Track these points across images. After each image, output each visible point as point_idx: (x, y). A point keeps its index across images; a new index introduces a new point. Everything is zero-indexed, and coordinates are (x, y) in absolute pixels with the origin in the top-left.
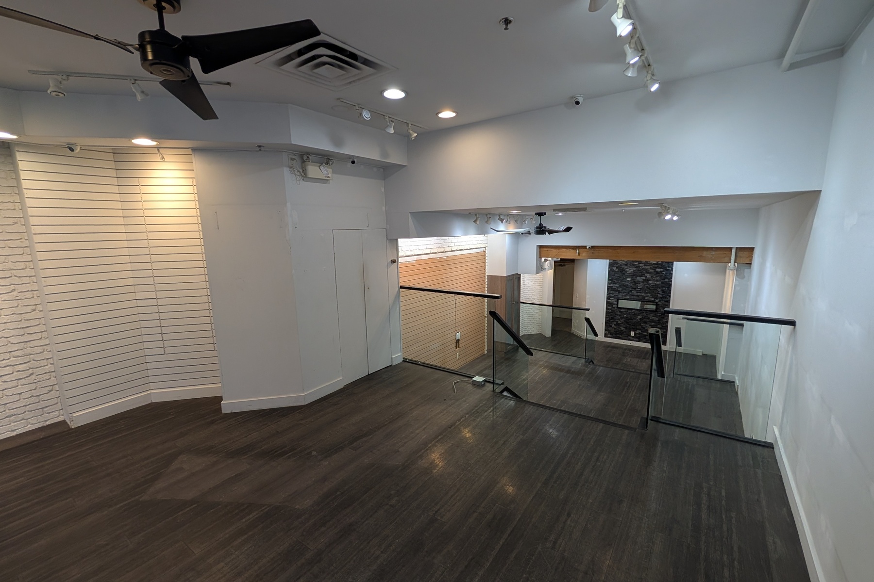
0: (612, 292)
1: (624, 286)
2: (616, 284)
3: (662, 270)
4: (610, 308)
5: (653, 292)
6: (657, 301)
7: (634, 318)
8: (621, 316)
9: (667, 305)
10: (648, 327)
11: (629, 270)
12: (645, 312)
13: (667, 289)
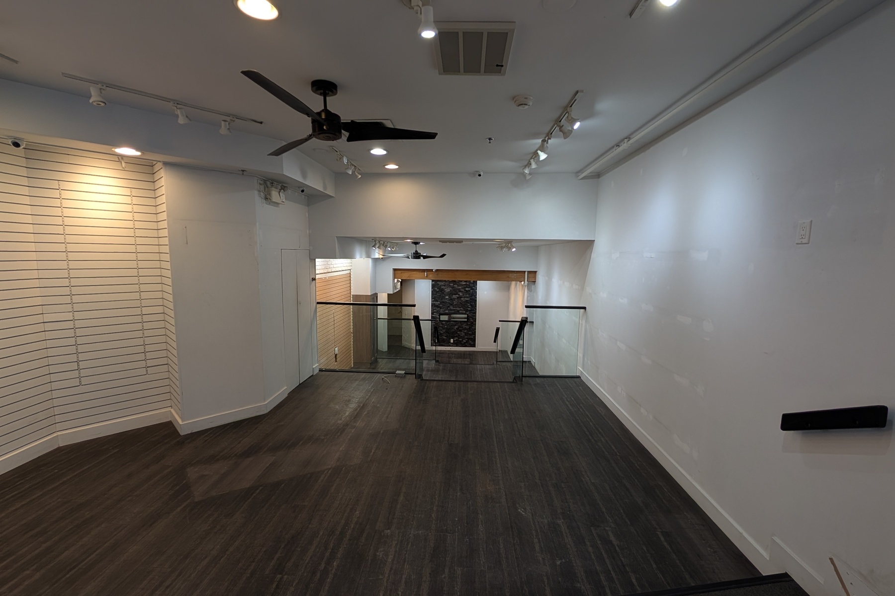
0: (435, 308)
1: (444, 303)
2: (437, 301)
3: (470, 289)
5: (465, 306)
6: (467, 313)
7: (452, 328)
8: (443, 328)
9: (474, 316)
10: (462, 334)
11: (447, 290)
12: (460, 322)
13: (474, 303)
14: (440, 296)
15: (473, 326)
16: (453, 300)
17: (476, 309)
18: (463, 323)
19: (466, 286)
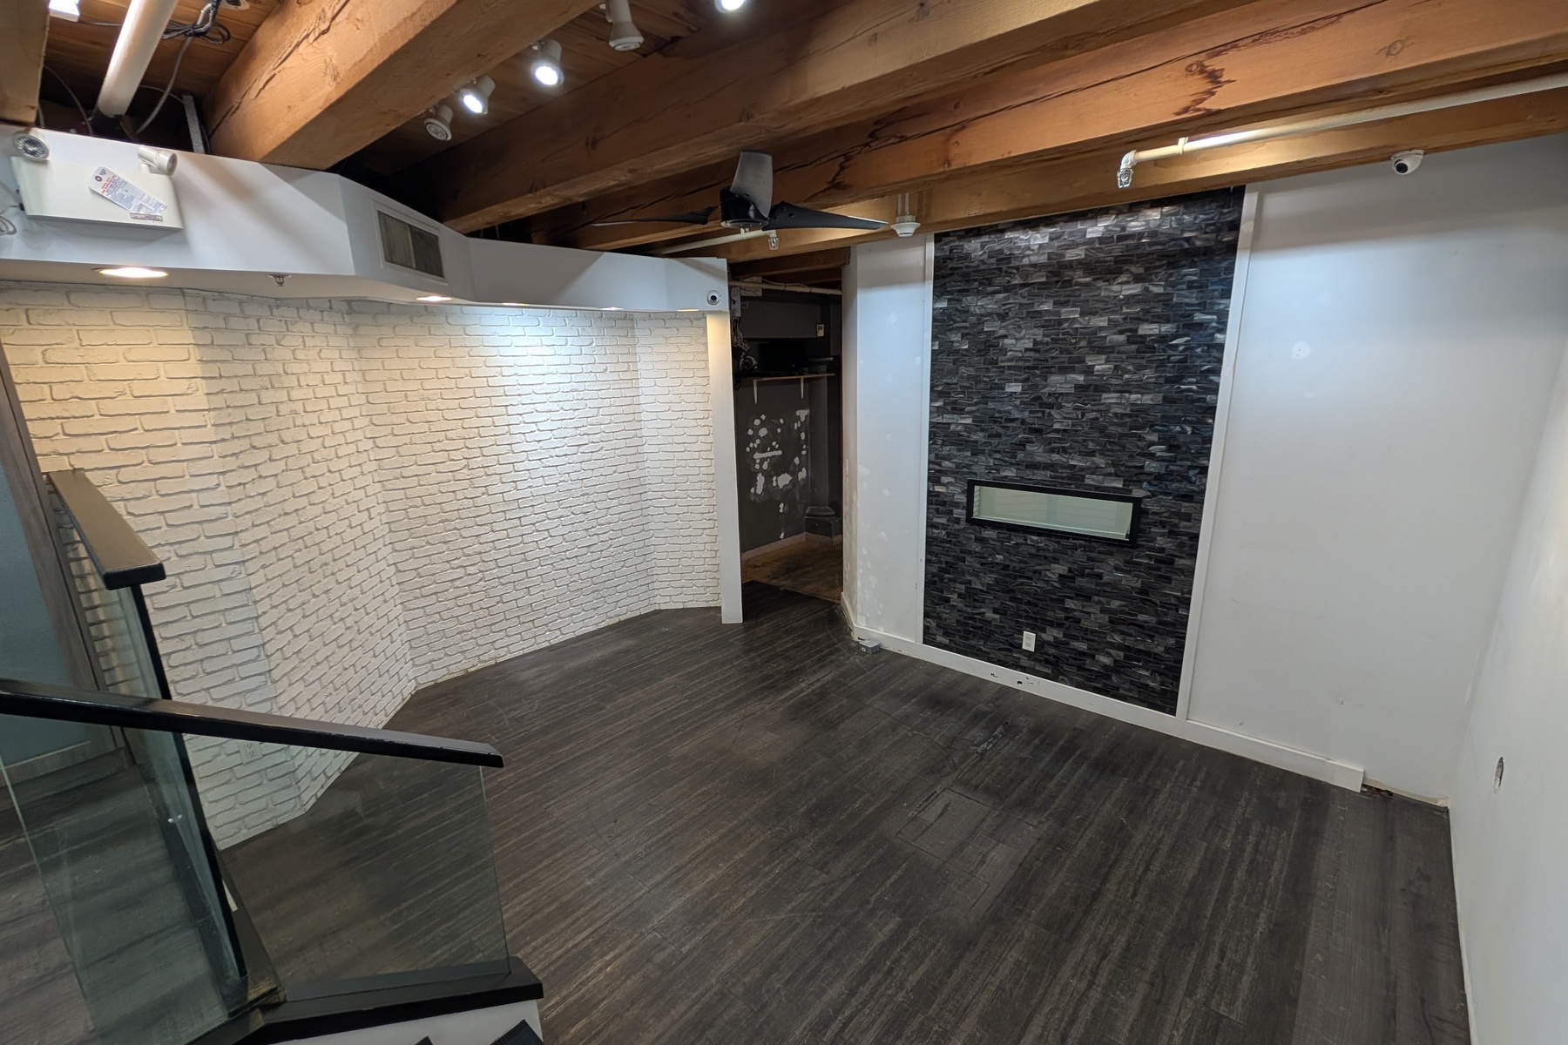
0: (946, 449)
1: (994, 419)
2: (960, 411)
4: (943, 521)
5: (1124, 447)
7: (1035, 572)
8: (983, 561)
9: (1187, 517)
10: (1095, 618)
11: (1014, 341)
12: (1081, 546)
13: (1189, 429)
14: (977, 380)
15: (1169, 580)
16: (1051, 406)
17: (1204, 470)
18: (1100, 552)
19: (1147, 312)
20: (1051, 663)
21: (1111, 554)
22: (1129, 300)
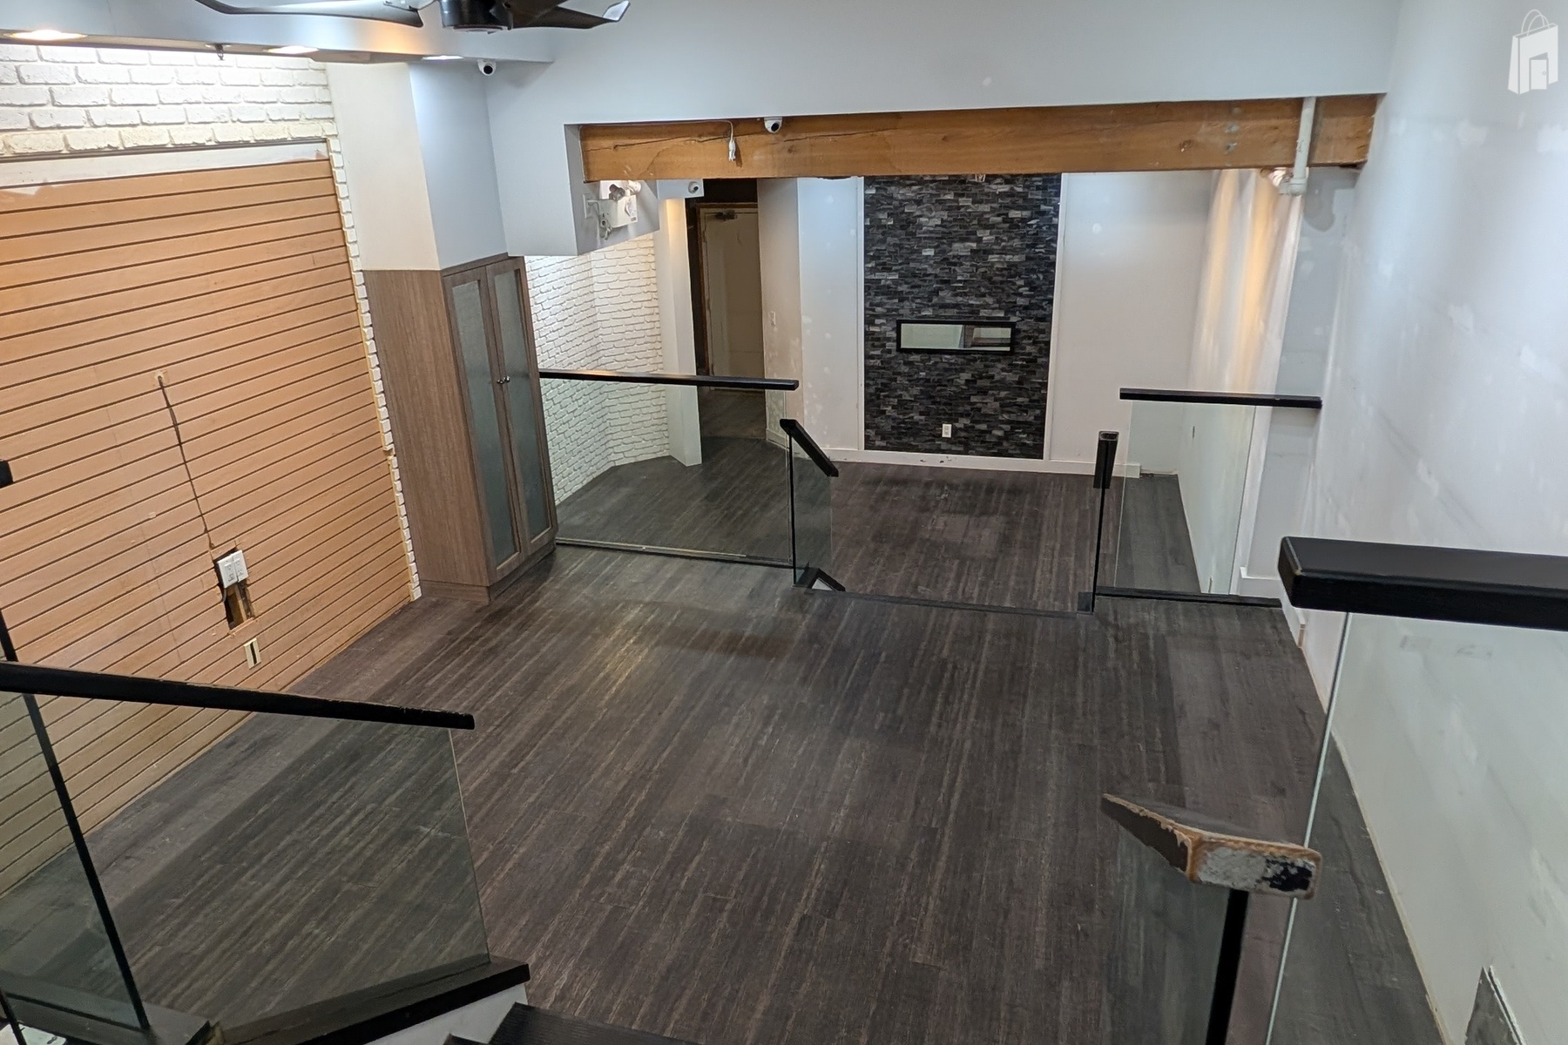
2: (889, 270)
4: (878, 352)
5: (1003, 290)
7: (949, 381)
8: (910, 378)
9: (1043, 332)
10: (990, 405)
11: (927, 219)
12: (979, 358)
13: (1041, 277)
14: (901, 247)
15: (1034, 372)
16: (955, 264)
17: (1051, 302)
18: (992, 361)
19: (1013, 203)
20: (964, 443)
21: (999, 361)
22: (1002, 195)
